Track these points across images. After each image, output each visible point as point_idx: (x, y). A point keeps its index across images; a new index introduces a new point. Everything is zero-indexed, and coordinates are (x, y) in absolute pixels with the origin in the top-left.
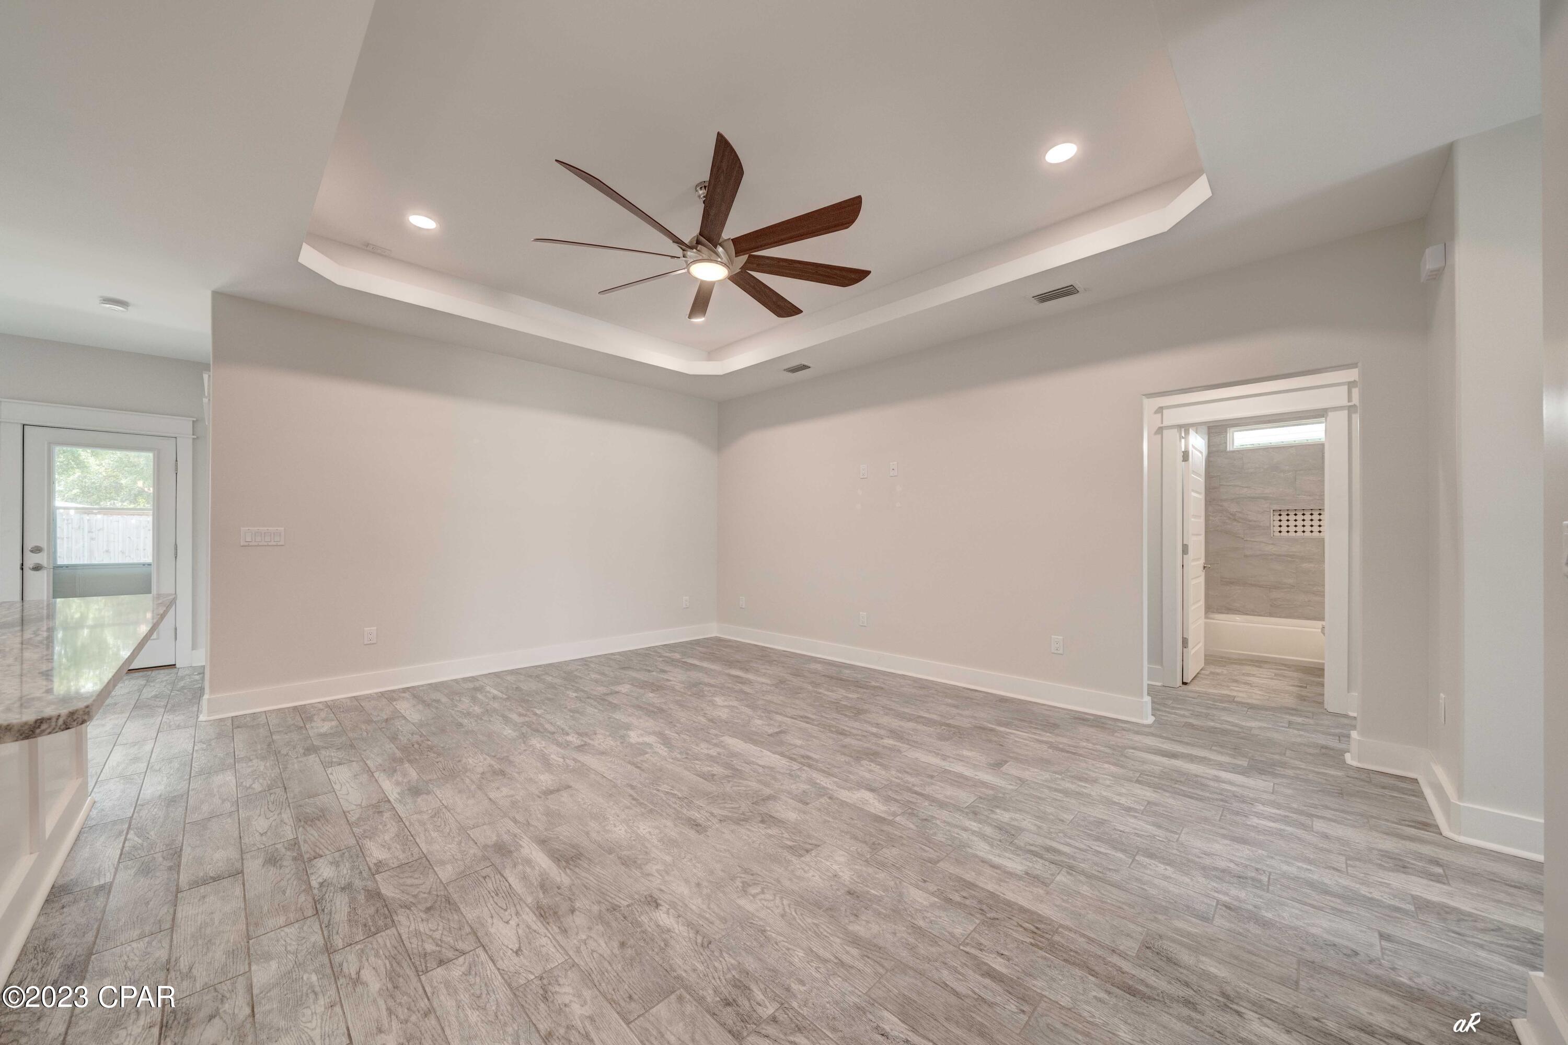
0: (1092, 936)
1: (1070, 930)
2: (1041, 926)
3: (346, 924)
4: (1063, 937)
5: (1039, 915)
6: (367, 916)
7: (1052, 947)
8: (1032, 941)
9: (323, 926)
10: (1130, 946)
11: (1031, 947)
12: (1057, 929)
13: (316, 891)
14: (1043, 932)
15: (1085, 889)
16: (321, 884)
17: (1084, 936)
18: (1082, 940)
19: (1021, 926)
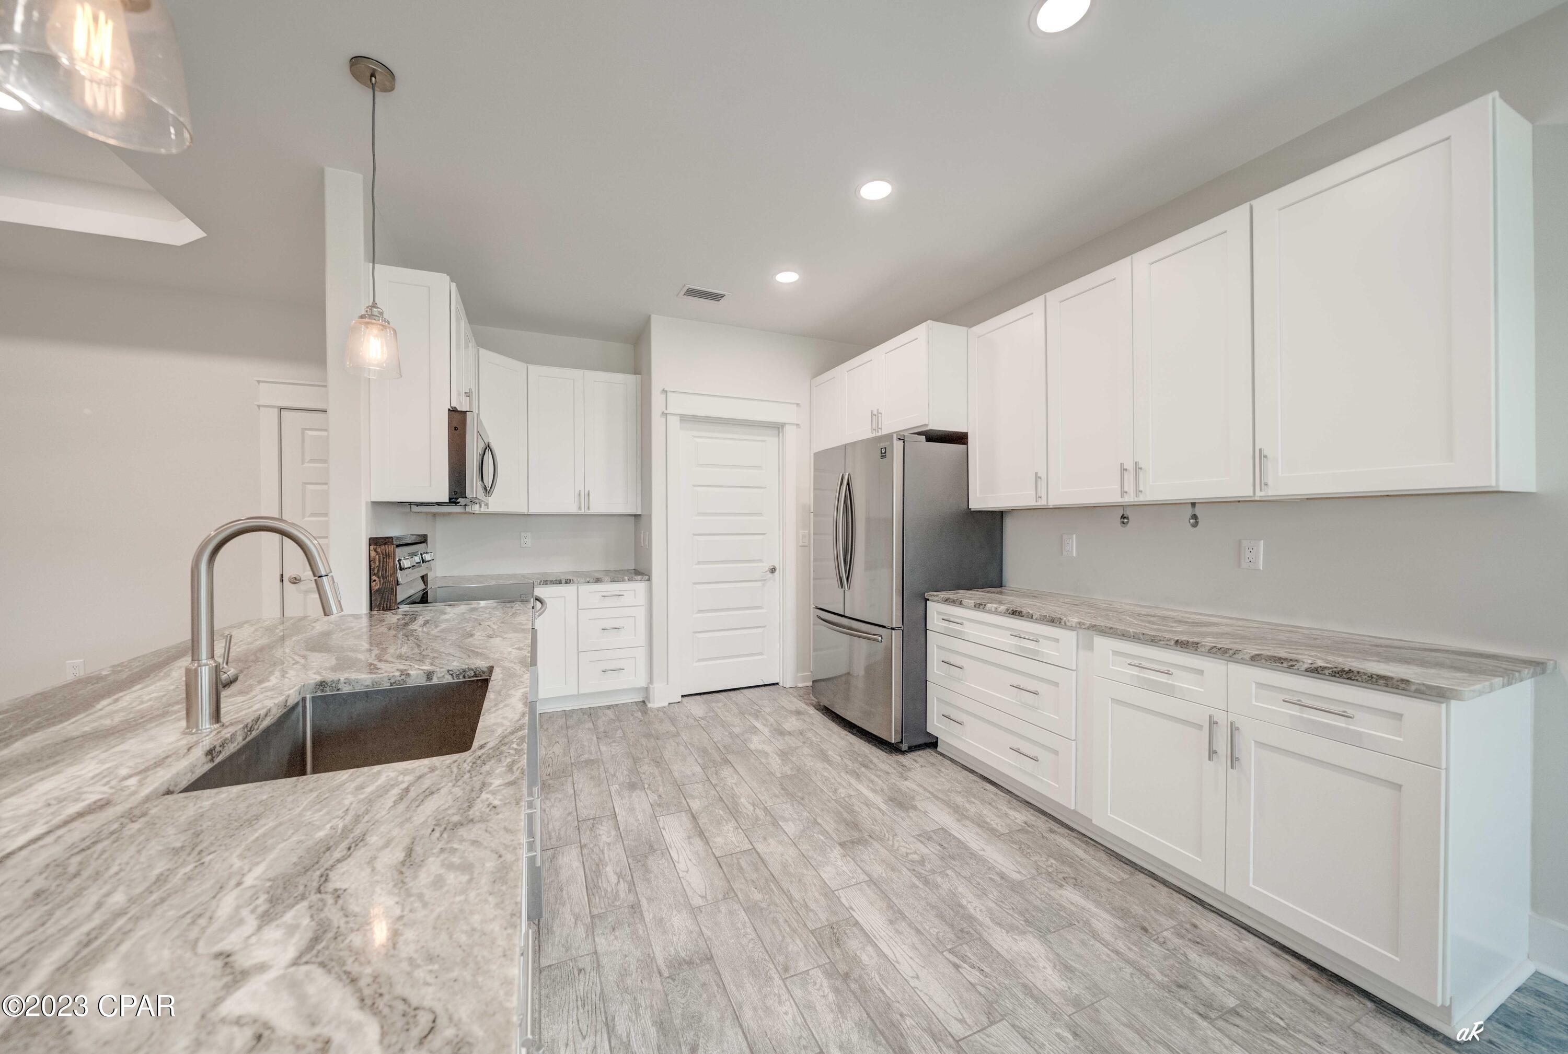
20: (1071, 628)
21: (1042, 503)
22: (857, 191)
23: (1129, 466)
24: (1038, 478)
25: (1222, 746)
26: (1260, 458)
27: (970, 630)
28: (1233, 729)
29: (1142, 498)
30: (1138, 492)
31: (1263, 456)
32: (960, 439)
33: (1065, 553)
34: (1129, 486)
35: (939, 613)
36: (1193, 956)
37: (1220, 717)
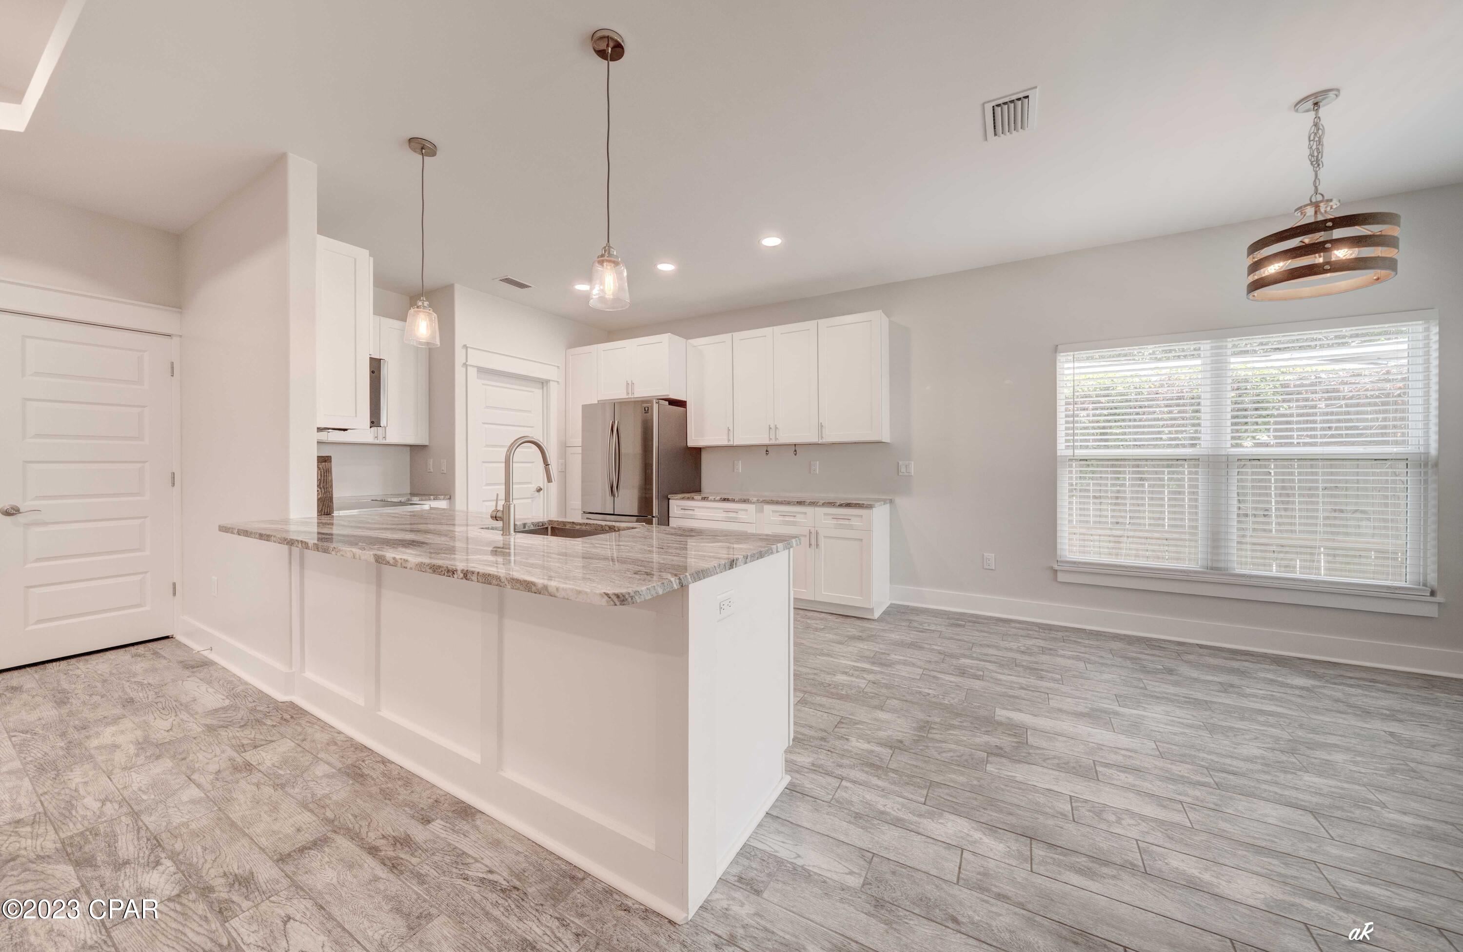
3: (119, 832)
6: (93, 842)
9: (144, 828)
13: (163, 855)
16: (158, 863)
20: (754, 503)
21: (731, 443)
22: (655, 265)
23: (772, 426)
24: (729, 430)
25: (813, 542)
26: (821, 427)
27: (698, 513)
28: (817, 533)
29: (777, 442)
30: (776, 439)
31: (822, 426)
32: (682, 404)
33: (735, 470)
34: (772, 437)
35: (677, 506)
36: (808, 621)
37: (813, 530)
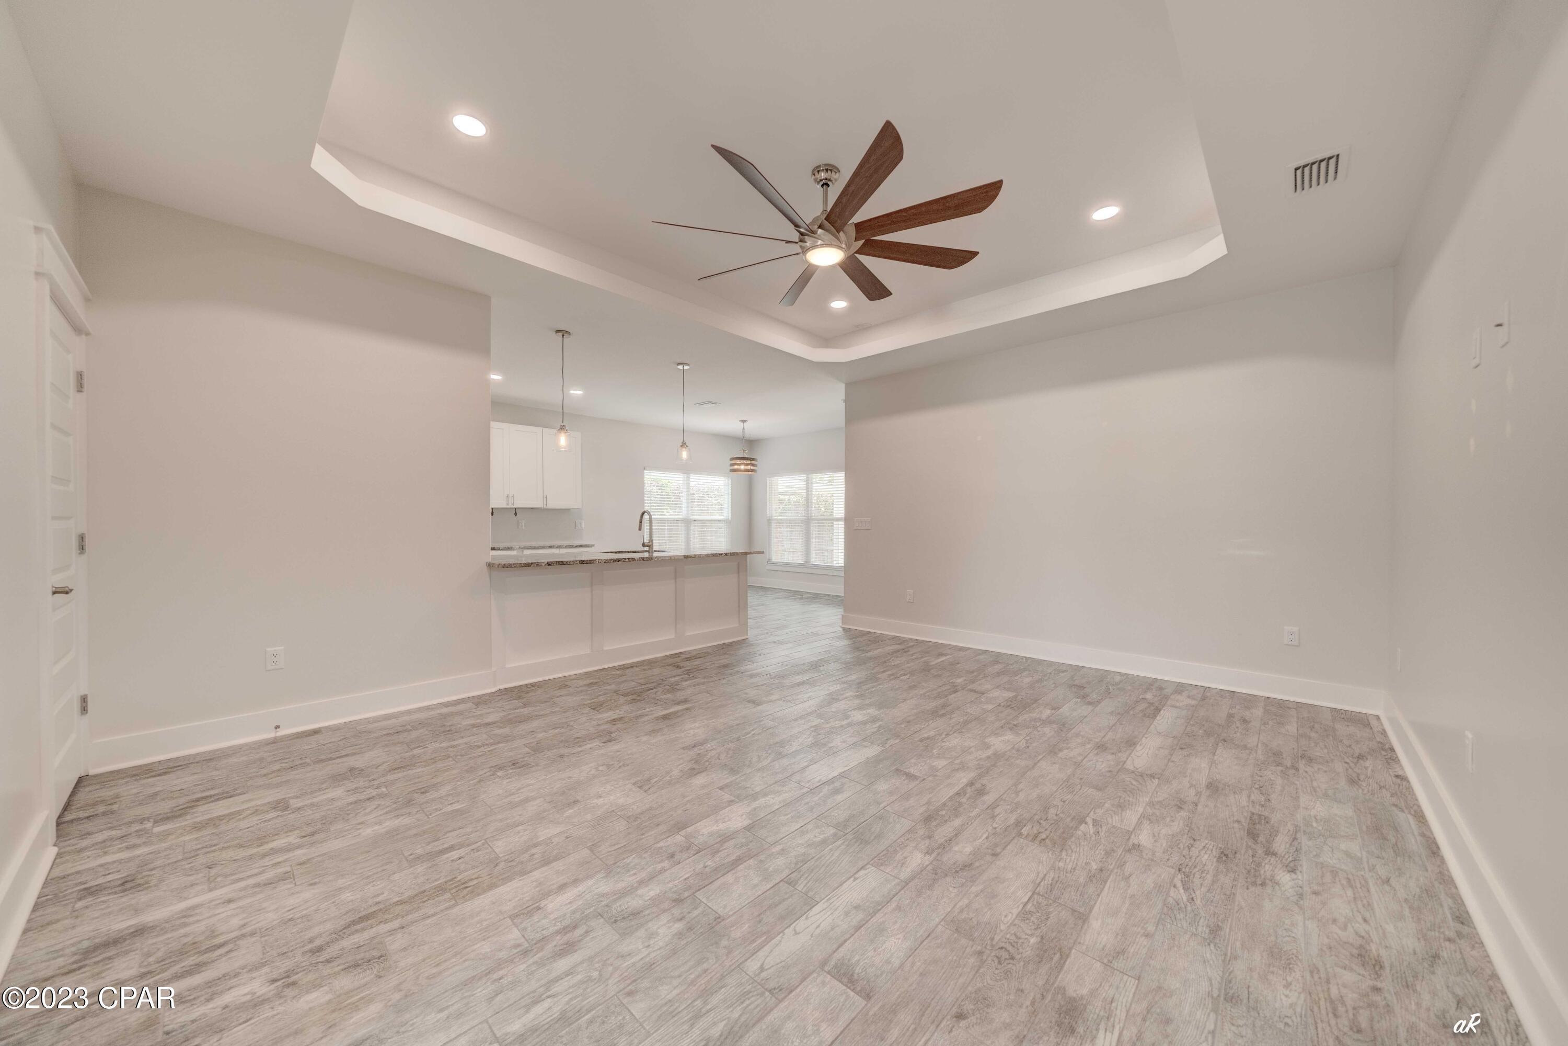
0: (428, 921)
1: (447, 909)
2: (466, 891)
4: (445, 900)
5: (479, 895)
7: (441, 889)
8: (457, 880)
10: (395, 944)
11: (454, 877)
12: (456, 901)
14: (459, 890)
15: (485, 948)
17: (433, 915)
18: (432, 911)
19: (477, 878)
